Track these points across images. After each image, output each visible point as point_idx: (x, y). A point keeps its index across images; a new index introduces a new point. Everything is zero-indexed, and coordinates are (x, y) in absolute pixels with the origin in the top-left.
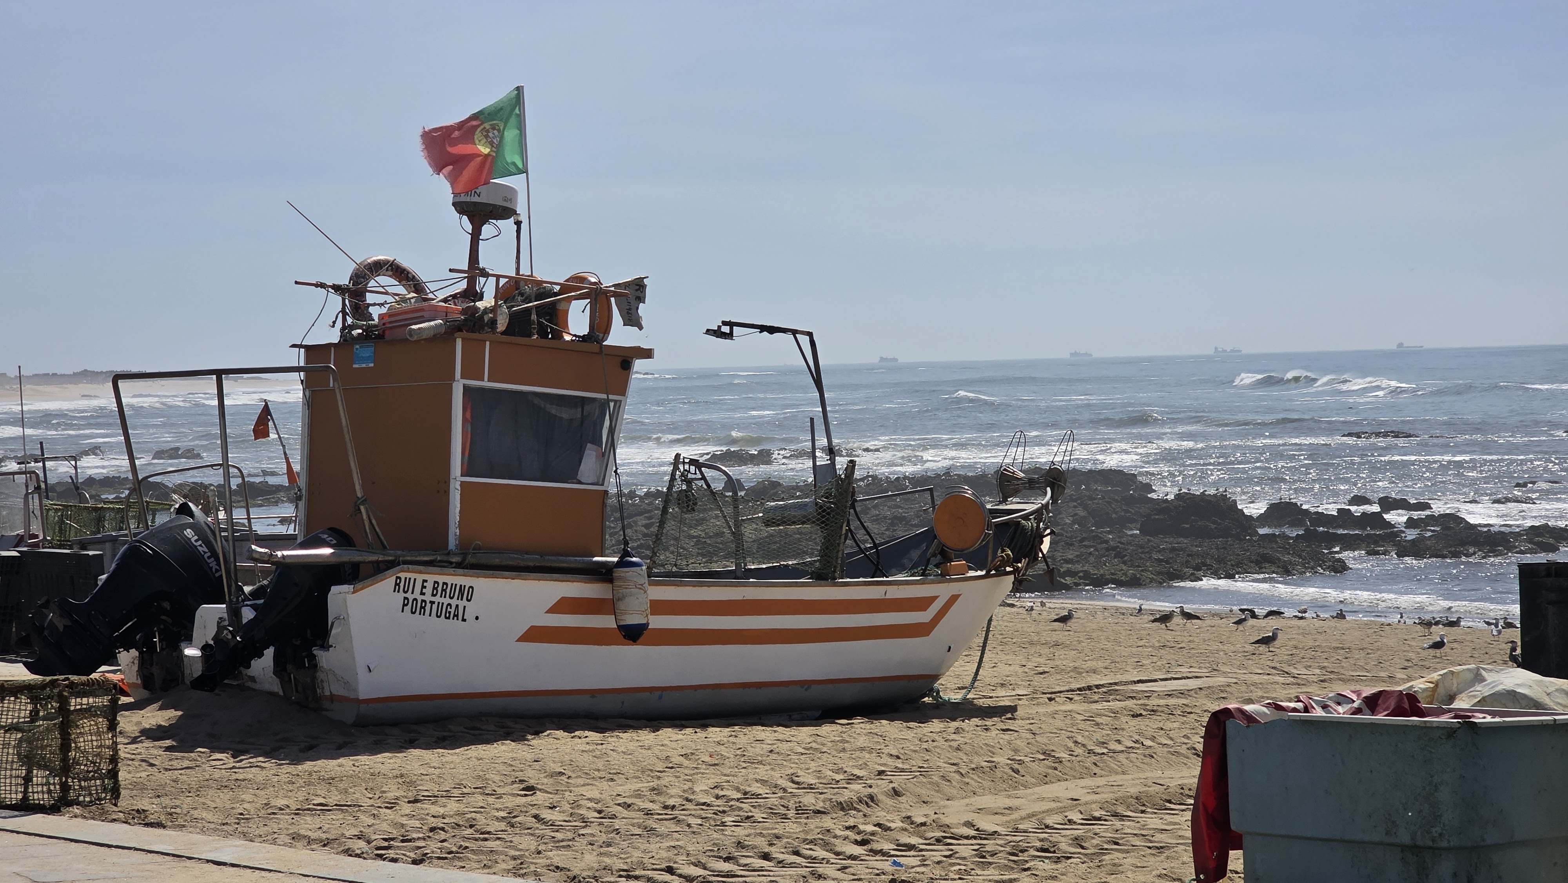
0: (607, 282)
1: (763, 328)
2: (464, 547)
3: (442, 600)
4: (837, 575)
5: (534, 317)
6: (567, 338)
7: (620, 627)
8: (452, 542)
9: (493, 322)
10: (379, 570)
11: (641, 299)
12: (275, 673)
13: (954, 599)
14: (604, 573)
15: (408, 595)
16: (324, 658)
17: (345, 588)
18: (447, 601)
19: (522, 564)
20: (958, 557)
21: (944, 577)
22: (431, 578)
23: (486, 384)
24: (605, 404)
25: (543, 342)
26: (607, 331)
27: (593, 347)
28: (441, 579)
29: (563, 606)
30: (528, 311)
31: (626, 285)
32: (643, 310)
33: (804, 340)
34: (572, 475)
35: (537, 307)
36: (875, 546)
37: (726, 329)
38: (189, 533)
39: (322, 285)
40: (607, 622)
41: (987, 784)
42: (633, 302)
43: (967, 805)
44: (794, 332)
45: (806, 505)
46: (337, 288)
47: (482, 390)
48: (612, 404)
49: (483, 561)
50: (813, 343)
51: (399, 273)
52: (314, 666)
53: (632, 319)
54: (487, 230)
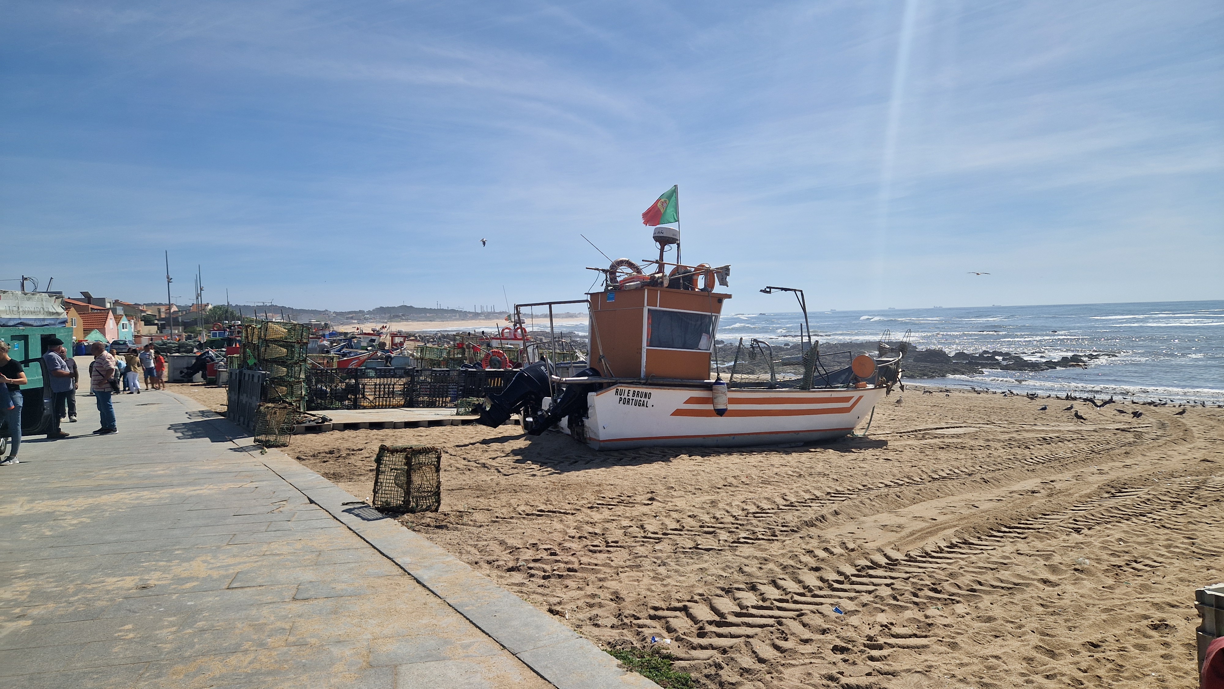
0: (712, 268)
1: (782, 289)
2: (647, 377)
3: (637, 398)
4: (811, 387)
5: (681, 281)
6: (697, 290)
7: (715, 410)
8: (643, 374)
9: (662, 283)
10: (610, 385)
11: (728, 274)
12: (568, 427)
13: (861, 397)
14: (709, 387)
15: (622, 396)
16: (587, 422)
17: (594, 393)
18: (639, 399)
19: (673, 383)
20: (862, 381)
21: (856, 388)
22: (632, 390)
23: (658, 308)
24: (711, 317)
25: (686, 291)
26: (713, 287)
27: (706, 293)
28: (637, 390)
29: (690, 401)
30: (679, 278)
31: (721, 268)
32: (728, 279)
33: (799, 294)
34: (696, 346)
35: (683, 277)
36: (827, 373)
37: (768, 290)
38: (543, 368)
39: (597, 269)
40: (710, 407)
41: (884, 505)
42: (724, 276)
43: (875, 521)
44: (795, 290)
45: (799, 357)
46: (603, 271)
47: (656, 311)
48: (714, 318)
49: (655, 382)
50: (802, 295)
51: (630, 265)
52: (583, 425)
53: (723, 283)
54: (667, 248)
